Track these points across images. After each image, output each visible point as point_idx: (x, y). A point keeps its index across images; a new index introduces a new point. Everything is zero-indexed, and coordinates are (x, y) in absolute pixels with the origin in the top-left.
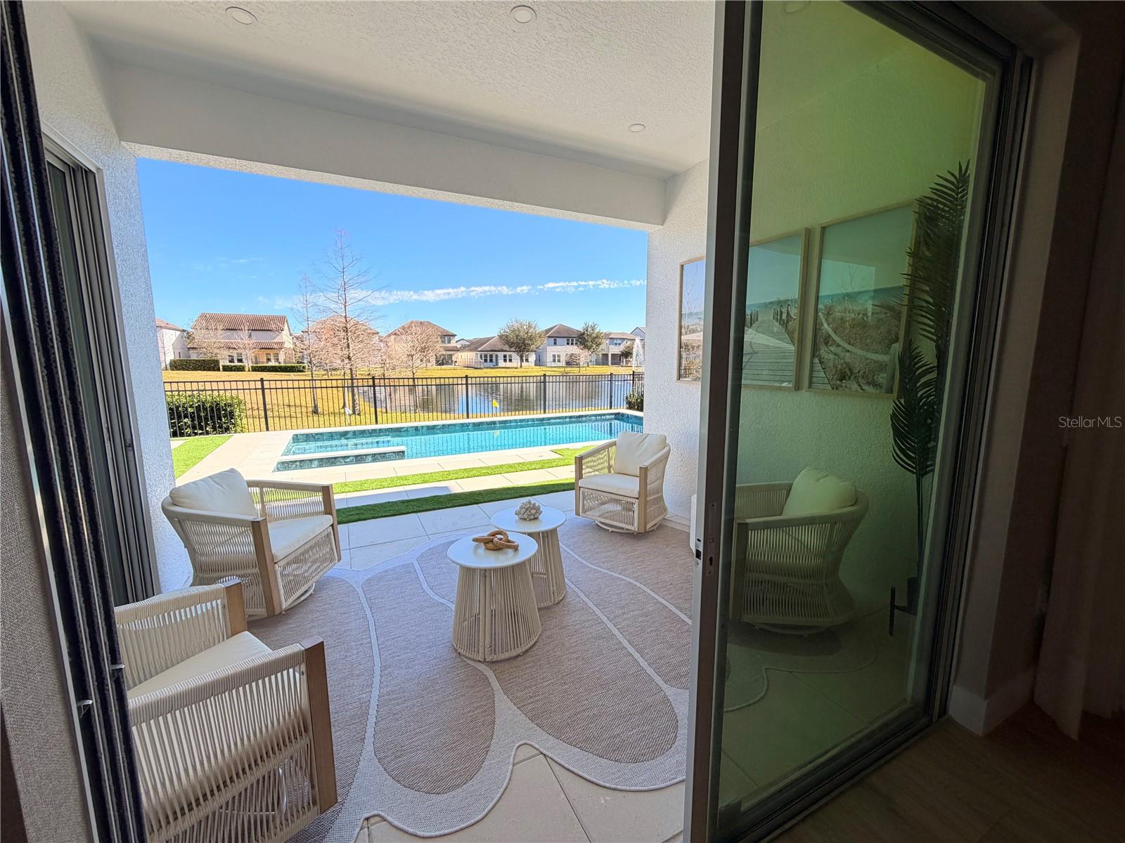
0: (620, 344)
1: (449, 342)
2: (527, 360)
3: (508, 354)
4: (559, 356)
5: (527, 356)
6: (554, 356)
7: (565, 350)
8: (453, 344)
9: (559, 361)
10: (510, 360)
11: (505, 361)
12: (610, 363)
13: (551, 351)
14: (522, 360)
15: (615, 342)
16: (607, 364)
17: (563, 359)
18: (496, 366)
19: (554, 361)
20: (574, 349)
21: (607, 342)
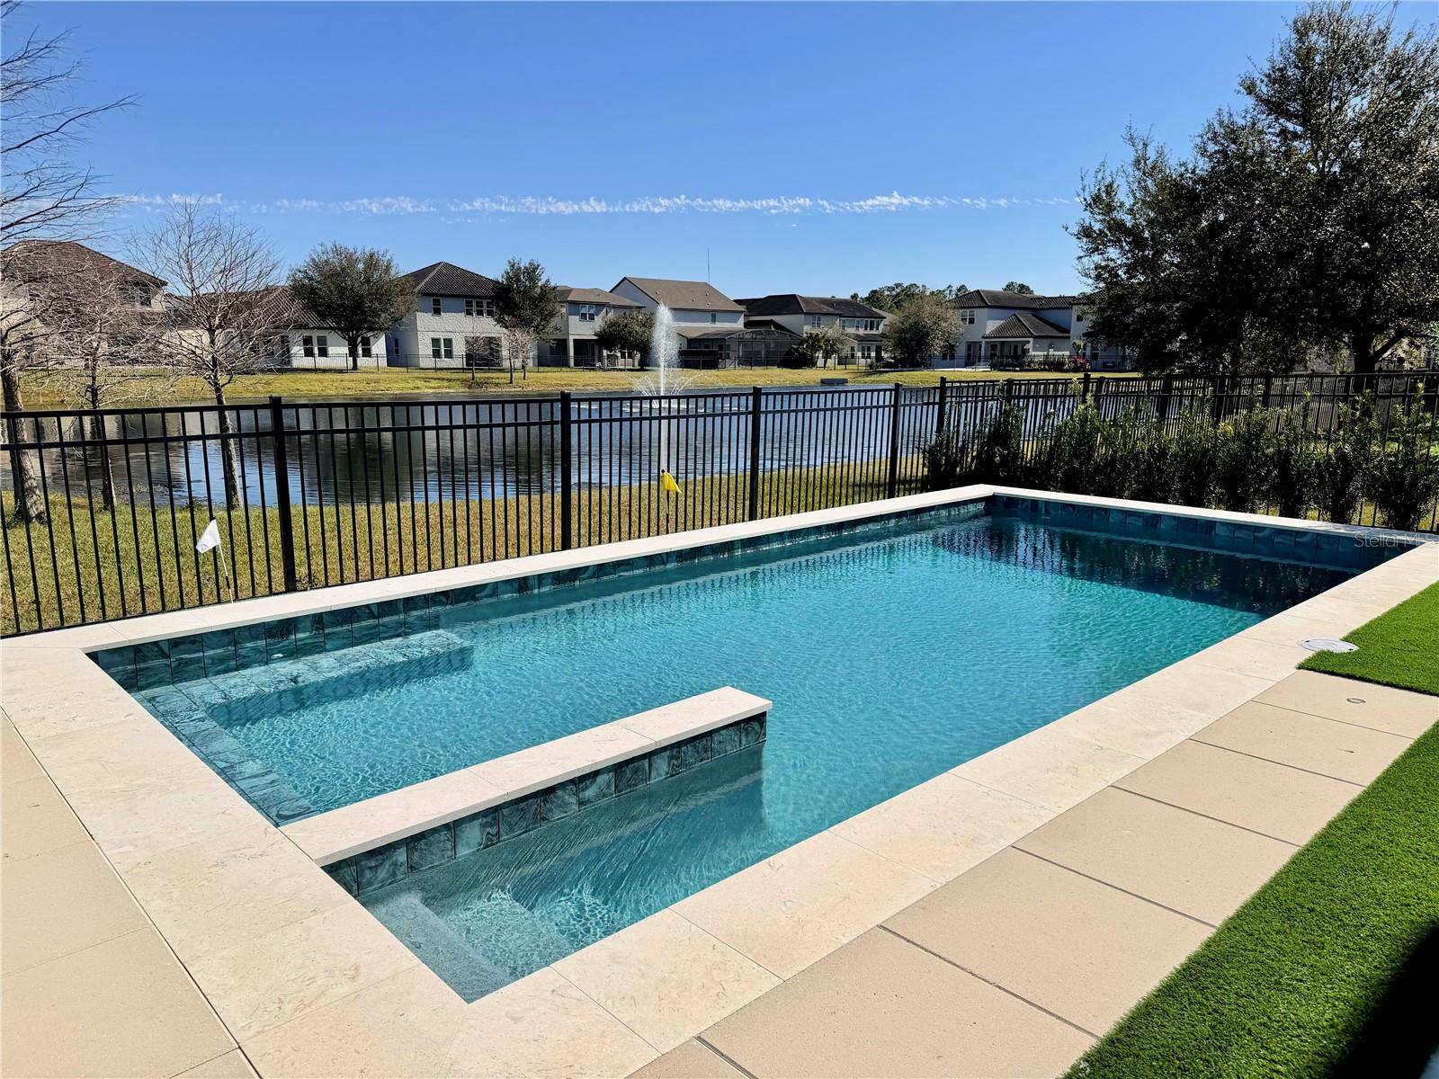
0: (592, 317)
1: (146, 302)
2: (367, 353)
3: (315, 334)
4: (448, 342)
5: (366, 342)
6: (435, 342)
7: (461, 327)
8: (158, 305)
9: (449, 354)
10: (323, 353)
11: (309, 353)
12: (572, 362)
13: (428, 327)
14: (353, 353)
15: (583, 311)
16: (566, 364)
17: (460, 349)
18: (284, 367)
19: (436, 354)
20: (486, 326)
21: (564, 310)
